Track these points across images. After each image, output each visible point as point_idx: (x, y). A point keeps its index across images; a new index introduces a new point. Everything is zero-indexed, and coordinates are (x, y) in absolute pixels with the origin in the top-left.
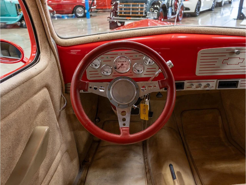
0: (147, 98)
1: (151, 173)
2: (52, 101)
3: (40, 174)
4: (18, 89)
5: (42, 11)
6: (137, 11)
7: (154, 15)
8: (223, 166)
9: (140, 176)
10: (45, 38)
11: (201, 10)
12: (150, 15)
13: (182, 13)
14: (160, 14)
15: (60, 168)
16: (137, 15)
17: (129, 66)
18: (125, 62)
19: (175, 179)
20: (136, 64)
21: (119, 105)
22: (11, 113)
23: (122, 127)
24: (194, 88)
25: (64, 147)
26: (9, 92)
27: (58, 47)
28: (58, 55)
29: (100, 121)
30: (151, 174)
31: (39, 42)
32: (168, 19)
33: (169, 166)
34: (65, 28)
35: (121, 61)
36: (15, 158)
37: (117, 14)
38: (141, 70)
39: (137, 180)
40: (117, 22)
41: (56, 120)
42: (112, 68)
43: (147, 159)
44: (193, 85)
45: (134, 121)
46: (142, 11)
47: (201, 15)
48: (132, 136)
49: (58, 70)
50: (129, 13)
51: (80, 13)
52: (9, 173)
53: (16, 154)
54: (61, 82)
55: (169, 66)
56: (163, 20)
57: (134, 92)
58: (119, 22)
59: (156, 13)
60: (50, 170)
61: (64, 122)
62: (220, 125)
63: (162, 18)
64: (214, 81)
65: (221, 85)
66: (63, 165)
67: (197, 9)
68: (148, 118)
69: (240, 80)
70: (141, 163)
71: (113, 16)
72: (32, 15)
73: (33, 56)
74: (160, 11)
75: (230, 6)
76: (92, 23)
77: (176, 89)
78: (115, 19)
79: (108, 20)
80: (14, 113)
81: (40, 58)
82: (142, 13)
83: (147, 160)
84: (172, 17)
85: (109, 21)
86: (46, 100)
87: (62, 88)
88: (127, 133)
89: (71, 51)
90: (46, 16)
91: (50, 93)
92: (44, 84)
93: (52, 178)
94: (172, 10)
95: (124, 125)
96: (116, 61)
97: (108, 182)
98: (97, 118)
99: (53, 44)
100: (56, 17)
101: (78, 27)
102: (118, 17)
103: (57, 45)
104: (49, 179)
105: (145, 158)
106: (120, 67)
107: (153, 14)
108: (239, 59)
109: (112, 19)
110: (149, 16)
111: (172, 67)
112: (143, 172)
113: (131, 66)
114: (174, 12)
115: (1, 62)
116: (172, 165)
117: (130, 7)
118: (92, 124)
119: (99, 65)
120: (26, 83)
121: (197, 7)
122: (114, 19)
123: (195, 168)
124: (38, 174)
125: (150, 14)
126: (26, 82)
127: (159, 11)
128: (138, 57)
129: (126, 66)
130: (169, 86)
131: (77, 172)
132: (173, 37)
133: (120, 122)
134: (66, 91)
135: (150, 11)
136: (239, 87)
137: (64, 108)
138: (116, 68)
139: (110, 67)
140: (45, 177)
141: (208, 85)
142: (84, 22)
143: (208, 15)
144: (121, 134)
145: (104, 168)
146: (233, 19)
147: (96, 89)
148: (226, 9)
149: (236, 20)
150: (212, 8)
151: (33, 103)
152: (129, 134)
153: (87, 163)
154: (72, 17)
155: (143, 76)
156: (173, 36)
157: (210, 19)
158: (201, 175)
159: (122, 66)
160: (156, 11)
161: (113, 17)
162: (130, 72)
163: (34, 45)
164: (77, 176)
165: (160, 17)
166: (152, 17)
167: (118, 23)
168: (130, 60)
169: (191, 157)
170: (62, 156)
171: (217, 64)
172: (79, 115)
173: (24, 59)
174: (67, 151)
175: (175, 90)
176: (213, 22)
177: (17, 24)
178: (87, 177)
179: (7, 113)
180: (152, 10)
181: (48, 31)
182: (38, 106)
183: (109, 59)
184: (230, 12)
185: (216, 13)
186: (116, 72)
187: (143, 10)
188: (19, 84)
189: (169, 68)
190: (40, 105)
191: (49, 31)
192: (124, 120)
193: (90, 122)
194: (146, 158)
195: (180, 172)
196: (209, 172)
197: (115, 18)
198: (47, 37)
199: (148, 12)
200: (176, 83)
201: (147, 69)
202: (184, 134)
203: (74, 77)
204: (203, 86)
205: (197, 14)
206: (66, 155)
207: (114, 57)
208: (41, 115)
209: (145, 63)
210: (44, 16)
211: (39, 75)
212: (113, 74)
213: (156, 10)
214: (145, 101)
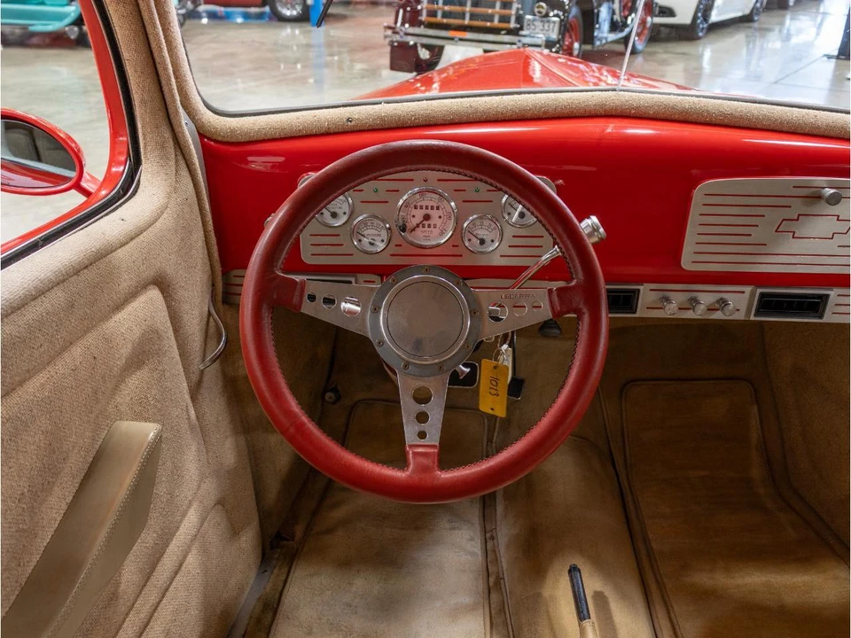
0: (508, 342)
1: (504, 590)
2: (176, 331)
3: (122, 585)
4: (58, 296)
5: (152, 18)
6: (490, 11)
7: (549, 26)
8: (755, 581)
9: (466, 599)
10: (161, 114)
11: (715, 17)
12: (533, 27)
13: (648, 25)
14: (568, 25)
15: (192, 560)
16: (488, 24)
17: (451, 224)
18: (438, 208)
19: (585, 619)
20: (475, 216)
21: (407, 365)
22: (30, 378)
23: (411, 443)
24: (671, 311)
25: (210, 489)
26: (27, 304)
27: (203, 145)
28: (202, 174)
29: (338, 398)
30: (505, 594)
31: (139, 126)
32: (598, 43)
33: (570, 571)
34: (232, 55)
35: (424, 204)
36: (40, 533)
37: (420, 18)
38: (492, 241)
39: (456, 613)
40: (419, 45)
41: (187, 397)
42: (389, 229)
43: (495, 541)
44: (667, 300)
45: (458, 408)
46: (506, 12)
47: (712, 36)
48: (446, 476)
49: (201, 225)
50: (462, 16)
51: (289, 6)
52: (16, 582)
53: (43, 518)
54: (208, 267)
55: (590, 235)
56: (580, 46)
57: (463, 323)
58: (424, 46)
59: (554, 22)
60: (159, 568)
61: (215, 406)
62: (754, 436)
63: (577, 41)
64: (744, 292)
65: (767, 304)
66: (205, 551)
67: (700, 15)
68: (508, 399)
69: (833, 293)
70: (473, 554)
71: (403, 24)
72: (118, 31)
73: (117, 172)
74: (569, 13)
75: (818, 9)
76: (329, 45)
77: (611, 313)
78: (412, 36)
79: (386, 37)
80: (41, 378)
81: (139, 181)
82: (504, 19)
83: (494, 545)
84: (612, 37)
85: (388, 40)
86: (157, 332)
87: (213, 285)
88: (431, 464)
89: (250, 159)
90: (166, 37)
91: (169, 307)
92: (148, 274)
93: (163, 597)
94: (614, 13)
95: (422, 435)
96: (406, 204)
97: (356, 612)
98: (331, 391)
99: (187, 133)
100: (204, 15)
101: (279, 55)
102: (422, 26)
103: (202, 136)
104: (153, 599)
105: (488, 537)
106: (418, 226)
107: (546, 25)
108: (838, 220)
109: (402, 33)
110: (531, 30)
111: (601, 239)
112: (477, 587)
113: (458, 222)
114: (619, 19)
115: (3, 190)
116: (579, 571)
117: (463, 8)
118: (311, 426)
119: (345, 213)
120: (85, 271)
121: (701, 6)
122: (407, 34)
123: (657, 581)
124: (118, 584)
125: (536, 23)
126: (86, 267)
127: (566, 15)
128: (485, 195)
129: (439, 222)
130: (585, 310)
131: (253, 574)
132: (609, 130)
133: (407, 425)
134: (224, 297)
135: (534, 15)
136: (829, 317)
137: (218, 358)
138: (404, 230)
139: (382, 225)
140: (140, 592)
141: (723, 303)
142: (301, 37)
143: (738, 38)
144: (410, 470)
145: (346, 564)
146: (825, 55)
147: (329, 301)
148: (801, 17)
149: (834, 60)
150: (754, 11)
151: (107, 340)
152: (436, 468)
153: (285, 542)
154: (260, 16)
155: (497, 261)
156: (611, 128)
157: (744, 51)
158: (676, 608)
159: (426, 223)
160: (557, 16)
161: (403, 29)
162: (454, 246)
163: (122, 136)
164: (252, 588)
165: (567, 35)
166: (541, 36)
167: (419, 48)
168: (453, 204)
169: (646, 540)
170: (203, 520)
171: (757, 235)
172: (267, 394)
173: (83, 179)
174: (221, 502)
175: (604, 315)
176: (754, 62)
177: (65, 33)
178: (286, 590)
179: (17, 379)
180: (541, 10)
181: (171, 90)
182: (125, 351)
183: (383, 196)
184: (814, 30)
185: (765, 31)
186: (404, 244)
187: (510, 8)
188: (61, 278)
189: (589, 242)
190: (134, 349)
191: (175, 87)
192: (422, 418)
193: (305, 419)
194: (492, 538)
195: (606, 594)
196: (703, 596)
197: (412, 30)
198: (167, 109)
199: (529, 17)
200: (608, 291)
201: (514, 236)
202: (625, 460)
203: (258, 260)
204: (702, 307)
205: (699, 30)
206: (216, 517)
207: (398, 191)
208: (134, 382)
209: (507, 217)
210: (157, 34)
211: (132, 244)
212: (392, 249)
213: (556, 12)
214: (499, 351)
